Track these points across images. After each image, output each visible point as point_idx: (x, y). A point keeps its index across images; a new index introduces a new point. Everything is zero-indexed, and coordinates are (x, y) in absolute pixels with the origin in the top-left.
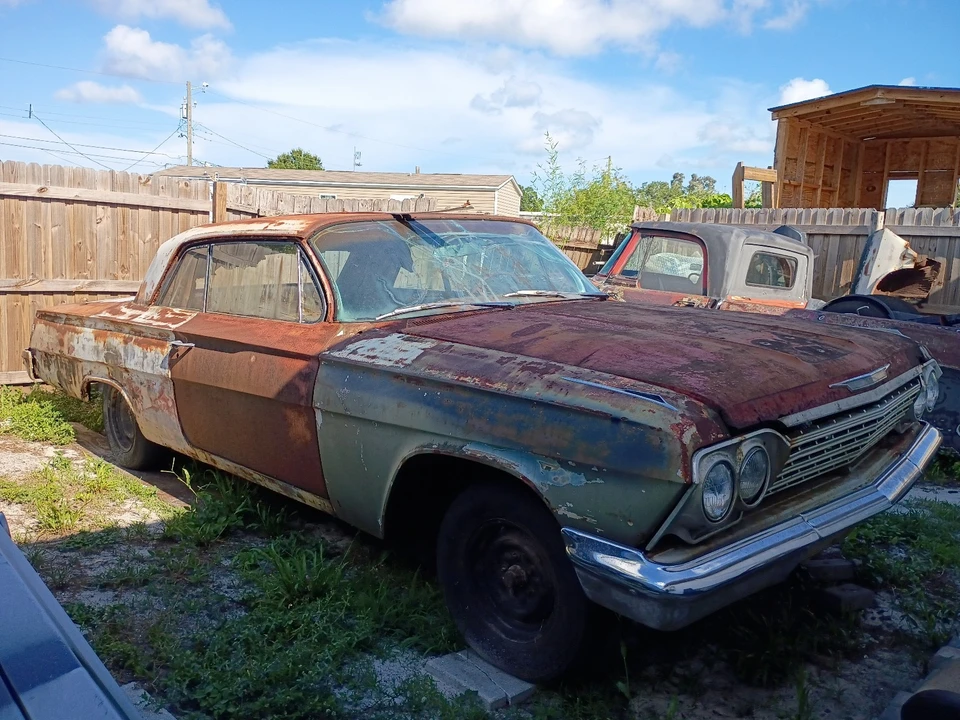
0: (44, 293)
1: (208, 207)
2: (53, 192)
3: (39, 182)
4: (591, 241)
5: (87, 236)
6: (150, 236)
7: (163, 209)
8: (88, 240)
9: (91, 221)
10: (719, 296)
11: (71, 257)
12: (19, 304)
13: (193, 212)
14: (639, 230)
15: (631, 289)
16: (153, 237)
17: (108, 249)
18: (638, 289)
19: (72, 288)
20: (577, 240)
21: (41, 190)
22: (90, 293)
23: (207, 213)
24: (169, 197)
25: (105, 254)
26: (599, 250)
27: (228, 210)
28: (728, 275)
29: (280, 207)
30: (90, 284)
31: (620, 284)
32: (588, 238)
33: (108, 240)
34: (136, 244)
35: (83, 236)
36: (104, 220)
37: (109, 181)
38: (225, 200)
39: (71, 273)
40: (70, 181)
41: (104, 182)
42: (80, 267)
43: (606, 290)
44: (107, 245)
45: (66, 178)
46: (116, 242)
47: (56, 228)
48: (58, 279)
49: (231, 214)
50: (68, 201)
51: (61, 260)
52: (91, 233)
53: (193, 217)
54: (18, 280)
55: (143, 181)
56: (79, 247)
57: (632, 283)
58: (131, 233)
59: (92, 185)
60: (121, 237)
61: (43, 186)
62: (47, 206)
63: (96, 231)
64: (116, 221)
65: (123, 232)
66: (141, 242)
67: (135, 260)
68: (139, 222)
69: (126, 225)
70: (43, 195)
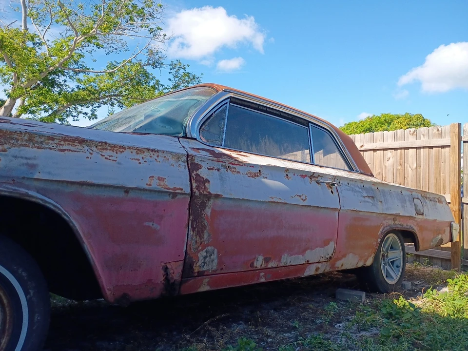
2: (366, 146)
6: (415, 165)
8: (383, 170)
9: (385, 160)
21: (361, 146)
24: (427, 140)
34: (408, 171)
35: (381, 168)
36: (391, 159)
37: (394, 136)
38: (457, 135)
45: (374, 138)
50: (375, 150)
52: (385, 166)
55: (412, 133)
56: (378, 174)
59: (386, 140)
61: (363, 144)
62: (366, 154)
63: (387, 165)
64: (397, 158)
65: (401, 164)
66: (410, 169)
67: (407, 180)
68: (410, 157)
69: (403, 160)
70: (362, 149)
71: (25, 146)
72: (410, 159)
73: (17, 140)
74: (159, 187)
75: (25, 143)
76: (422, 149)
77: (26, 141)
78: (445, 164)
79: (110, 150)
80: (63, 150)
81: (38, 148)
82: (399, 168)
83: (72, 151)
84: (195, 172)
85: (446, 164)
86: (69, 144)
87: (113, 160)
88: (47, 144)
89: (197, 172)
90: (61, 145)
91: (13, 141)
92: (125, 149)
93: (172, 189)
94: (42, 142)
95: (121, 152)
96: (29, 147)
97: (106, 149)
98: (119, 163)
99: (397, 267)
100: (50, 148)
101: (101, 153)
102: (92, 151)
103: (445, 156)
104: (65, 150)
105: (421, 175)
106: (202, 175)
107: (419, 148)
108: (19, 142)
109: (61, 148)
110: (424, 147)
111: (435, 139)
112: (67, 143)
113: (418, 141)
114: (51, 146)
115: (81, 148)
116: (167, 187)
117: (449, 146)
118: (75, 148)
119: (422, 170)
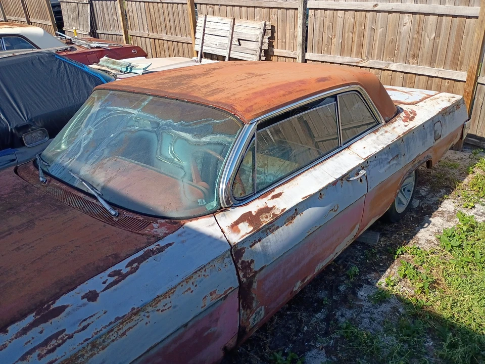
0: (370, 68)
2: (381, 7)
5: (397, 34)
6: (434, 36)
8: (397, 37)
11: (387, 47)
13: (469, 17)
16: (436, 37)
19: (383, 67)
21: (375, 6)
24: (452, 6)
34: (425, 41)
35: (395, 34)
36: (408, 24)
39: (386, 57)
42: (390, 54)
47: (382, 29)
48: (378, 61)
50: (389, 12)
51: (382, 49)
52: (400, 32)
53: (466, 20)
54: (359, 59)
56: (392, 42)
58: (423, 32)
61: (376, 3)
62: (379, 15)
63: (402, 31)
64: (414, 24)
65: (418, 32)
66: (428, 39)
67: (423, 52)
68: (429, 25)
69: (421, 27)
70: (376, 9)
71: (92, 356)
72: (429, 27)
73: (83, 355)
74: (213, 301)
75: (90, 353)
76: (444, 17)
77: (91, 350)
78: (467, 37)
79: (163, 299)
80: (124, 333)
81: (103, 349)
82: (416, 36)
83: (131, 328)
84: (240, 261)
85: (469, 37)
86: (127, 323)
87: (168, 308)
88: (108, 338)
89: (242, 259)
90: (120, 329)
91: (80, 359)
92: (176, 287)
93: (223, 295)
94: (104, 340)
95: (173, 293)
96: (95, 354)
97: (160, 301)
98: (175, 307)
99: (409, 191)
100: (113, 341)
101: (156, 309)
102: (148, 312)
103: (469, 27)
104: (125, 331)
105: (439, 47)
106: (246, 260)
107: (442, 15)
108: (85, 357)
109: (121, 332)
110: (447, 15)
111: (461, 7)
112: (125, 323)
113: (441, 6)
114: (113, 338)
115: (138, 318)
116: (219, 295)
117: (477, 17)
118: (132, 322)
119: (440, 42)
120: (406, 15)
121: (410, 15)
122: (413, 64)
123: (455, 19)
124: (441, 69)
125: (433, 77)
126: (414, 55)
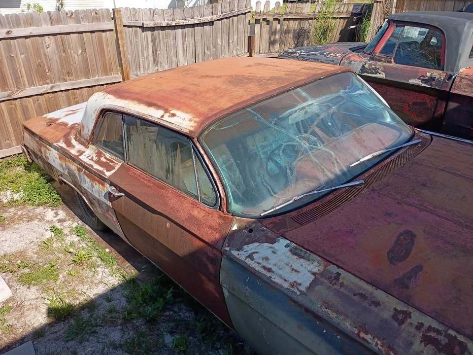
0: (26, 97)
1: (111, 26)
2: (16, 32)
3: (6, 28)
4: (347, 12)
5: (43, 57)
6: (80, 51)
7: (85, 32)
8: (44, 60)
9: (43, 48)
10: (453, 71)
11: (36, 72)
12: (13, 106)
13: (103, 31)
14: (394, 21)
15: (388, 64)
16: (82, 52)
17: (57, 64)
18: (393, 64)
19: (42, 91)
20: (338, 12)
21: (8, 33)
22: (53, 93)
23: (112, 30)
24: (87, 24)
25: (56, 66)
26: (352, 17)
27: (124, 26)
28: (460, 56)
29: (155, 19)
30: (52, 87)
31: (379, 61)
32: (345, 10)
33: (56, 58)
34: (73, 57)
35: (41, 58)
36: (51, 45)
37: (48, 19)
38: (121, 20)
39: (39, 82)
40: (24, 23)
41: (45, 20)
42: (43, 78)
43: (371, 65)
44: (56, 61)
45: (22, 22)
46: (60, 58)
47: (23, 56)
48: (32, 88)
49: (126, 28)
50: (26, 37)
51: (31, 75)
52: (45, 55)
53: (103, 34)
54: (9, 92)
55: (69, 15)
56: (39, 65)
57: (389, 60)
58: (69, 50)
59: (39, 24)
60: (64, 54)
61: (8, 30)
63: (47, 53)
65: (64, 51)
66: (76, 56)
67: (74, 67)
68: (71, 42)
69: (65, 46)
70: (10, 36)
103: (106, 39)
105: (88, 60)
107: (81, 32)
111: (95, 23)
113: (78, 25)
119: (88, 55)
120: (46, 37)
121: (50, 36)
122: (70, 80)
123: (93, 34)
124: (97, 78)
125: (92, 87)
126: (68, 72)
